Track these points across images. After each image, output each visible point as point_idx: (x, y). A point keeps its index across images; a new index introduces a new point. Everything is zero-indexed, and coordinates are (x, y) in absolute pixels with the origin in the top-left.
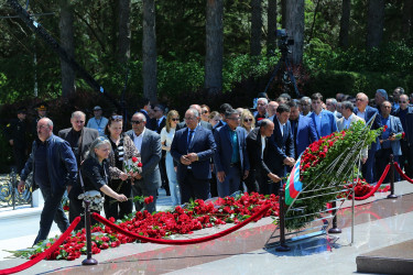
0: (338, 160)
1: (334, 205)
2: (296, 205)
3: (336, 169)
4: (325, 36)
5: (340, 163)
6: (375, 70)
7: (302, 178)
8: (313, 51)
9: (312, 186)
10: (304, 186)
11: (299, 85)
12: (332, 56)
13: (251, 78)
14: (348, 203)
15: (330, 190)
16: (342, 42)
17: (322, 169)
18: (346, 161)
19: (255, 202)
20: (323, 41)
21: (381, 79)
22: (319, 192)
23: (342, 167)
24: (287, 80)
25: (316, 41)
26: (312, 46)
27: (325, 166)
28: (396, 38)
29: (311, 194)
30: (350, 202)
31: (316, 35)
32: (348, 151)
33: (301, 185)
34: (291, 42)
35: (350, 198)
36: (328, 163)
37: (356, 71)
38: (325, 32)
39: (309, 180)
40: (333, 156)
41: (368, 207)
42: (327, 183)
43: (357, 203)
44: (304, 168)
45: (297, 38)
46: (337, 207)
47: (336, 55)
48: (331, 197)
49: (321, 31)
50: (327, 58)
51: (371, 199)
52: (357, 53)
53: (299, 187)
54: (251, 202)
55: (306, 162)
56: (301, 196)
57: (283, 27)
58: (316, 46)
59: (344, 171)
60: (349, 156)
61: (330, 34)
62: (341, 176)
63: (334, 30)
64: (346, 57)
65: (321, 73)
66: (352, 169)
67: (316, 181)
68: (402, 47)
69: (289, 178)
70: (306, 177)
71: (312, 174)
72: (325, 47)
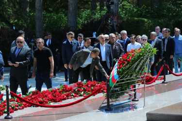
0: (137, 63)
1: (135, 87)
2: (115, 87)
3: (136, 68)
5: (138, 65)
6: (156, 18)
7: (118, 73)
8: (123, 8)
9: (123, 77)
10: (119, 77)
11: (117, 26)
12: (133, 10)
13: (92, 22)
14: (142, 86)
15: (133, 79)
16: (139, 3)
17: (128, 68)
18: (141, 64)
19: (94, 86)
20: (129, 3)
21: (158, 22)
22: (127, 80)
23: (139, 67)
24: (110, 23)
25: (125, 3)
26: (123, 5)
27: (130, 67)
28: (166, 1)
29: (123, 81)
30: (143, 85)
32: (142, 59)
33: (118, 76)
34: (112, 3)
35: (143, 83)
36: (132, 65)
37: (146, 18)
39: (122, 74)
40: (134, 61)
41: (153, 87)
42: (131, 75)
43: (146, 86)
44: (119, 68)
45: (115, 1)
46: (136, 88)
47: (135, 10)
48: (133, 83)
50: (130, 11)
51: (154, 84)
52: (146, 9)
53: (117, 77)
54: (92, 85)
55: (120, 65)
56: (118, 82)
58: (125, 5)
59: (140, 69)
60: (142, 61)
62: (138, 72)
64: (141, 11)
65: (128, 19)
66: (144, 68)
67: (126, 74)
68: (169, 5)
69: (112, 73)
70: (120, 72)
71: (123, 71)
72: (130, 6)
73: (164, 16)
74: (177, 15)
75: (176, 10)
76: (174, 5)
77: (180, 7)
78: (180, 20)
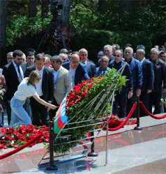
0: (95, 99)
1: (92, 134)
2: (63, 134)
3: (94, 106)
4: (87, 2)
5: (97, 101)
6: (126, 30)
7: (68, 113)
8: (77, 14)
9: (75, 119)
10: (69, 119)
11: (66, 41)
12: (92, 18)
13: (29, 35)
14: (103, 133)
15: (89, 123)
16: (101, 8)
17: (83, 106)
18: (102, 100)
19: (30, 132)
20: (86, 6)
21: (130, 36)
22: (81, 124)
23: (99, 105)
24: (57, 37)
25: (80, 6)
26: (77, 10)
27: (85, 104)
28: (143, 5)
29: (75, 125)
30: (105, 131)
31: (81, 2)
32: (104, 92)
33: (66, 118)
34: (61, 7)
35: (105, 129)
36: (88, 101)
37: (111, 30)
39: (73, 115)
40: (92, 96)
41: (120, 136)
42: (87, 117)
43: (110, 133)
44: (69, 105)
45: (65, 3)
46: (95, 136)
47: (95, 18)
48: (90, 128)
50: (89, 20)
51: (121, 130)
52: (112, 16)
53: (65, 120)
54: (27, 131)
55: (71, 100)
56: (66, 127)
58: (80, 10)
59: (101, 108)
60: (104, 96)
61: (92, 1)
62: (98, 112)
64: (104, 19)
65: (84, 31)
66: (107, 106)
67: (78, 115)
68: (148, 11)
69: (57, 113)
70: (70, 112)
71: (75, 110)
72: (87, 11)
73: (138, 28)
74: (158, 27)
75: (157, 19)
76: (154, 12)
77: (164, 15)
78: (163, 33)
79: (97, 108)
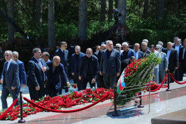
0: (142, 72)
1: (140, 94)
2: (122, 94)
3: (142, 76)
4: (136, 12)
5: (143, 73)
6: (160, 29)
7: (125, 80)
8: (130, 20)
9: (130, 84)
10: (126, 84)
11: (124, 36)
12: (139, 22)
13: (101, 32)
14: (147, 93)
15: (138, 87)
16: (145, 15)
17: (135, 76)
18: (146, 73)
19: (102, 92)
20: (136, 15)
21: (163, 33)
22: (134, 88)
23: (144, 75)
24: (118, 34)
25: (132, 15)
26: (130, 17)
27: (136, 75)
28: (171, 14)
29: (129, 88)
30: (149, 92)
31: (132, 12)
32: (148, 68)
33: (124, 84)
34: (120, 15)
35: (148, 90)
36: (138, 73)
37: (151, 29)
38: (136, 10)
39: (128, 82)
40: (140, 70)
42: (137, 83)
43: (151, 93)
44: (126, 76)
45: (123, 13)
46: (142, 95)
47: (142, 22)
48: (139, 90)
49: (135, 10)
50: (137, 23)
51: (158, 91)
52: (152, 20)
54: (100, 92)
55: (127, 73)
56: (124, 89)
57: (116, 8)
58: (132, 17)
59: (146, 77)
60: (148, 70)
61: (139, 12)
62: (144, 80)
63: (141, 9)
64: (146, 22)
65: (134, 31)
66: (149, 76)
67: (132, 82)
68: (174, 17)
69: (119, 81)
70: (127, 80)
71: (130, 79)
72: (136, 18)
73: (168, 28)
74: (180, 27)
75: (179, 22)
76: (178, 18)
77: (184, 20)
78: (183, 31)
79: (143, 78)
